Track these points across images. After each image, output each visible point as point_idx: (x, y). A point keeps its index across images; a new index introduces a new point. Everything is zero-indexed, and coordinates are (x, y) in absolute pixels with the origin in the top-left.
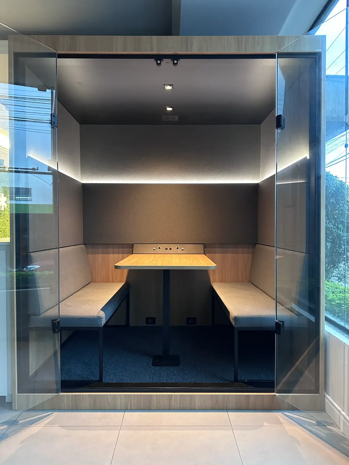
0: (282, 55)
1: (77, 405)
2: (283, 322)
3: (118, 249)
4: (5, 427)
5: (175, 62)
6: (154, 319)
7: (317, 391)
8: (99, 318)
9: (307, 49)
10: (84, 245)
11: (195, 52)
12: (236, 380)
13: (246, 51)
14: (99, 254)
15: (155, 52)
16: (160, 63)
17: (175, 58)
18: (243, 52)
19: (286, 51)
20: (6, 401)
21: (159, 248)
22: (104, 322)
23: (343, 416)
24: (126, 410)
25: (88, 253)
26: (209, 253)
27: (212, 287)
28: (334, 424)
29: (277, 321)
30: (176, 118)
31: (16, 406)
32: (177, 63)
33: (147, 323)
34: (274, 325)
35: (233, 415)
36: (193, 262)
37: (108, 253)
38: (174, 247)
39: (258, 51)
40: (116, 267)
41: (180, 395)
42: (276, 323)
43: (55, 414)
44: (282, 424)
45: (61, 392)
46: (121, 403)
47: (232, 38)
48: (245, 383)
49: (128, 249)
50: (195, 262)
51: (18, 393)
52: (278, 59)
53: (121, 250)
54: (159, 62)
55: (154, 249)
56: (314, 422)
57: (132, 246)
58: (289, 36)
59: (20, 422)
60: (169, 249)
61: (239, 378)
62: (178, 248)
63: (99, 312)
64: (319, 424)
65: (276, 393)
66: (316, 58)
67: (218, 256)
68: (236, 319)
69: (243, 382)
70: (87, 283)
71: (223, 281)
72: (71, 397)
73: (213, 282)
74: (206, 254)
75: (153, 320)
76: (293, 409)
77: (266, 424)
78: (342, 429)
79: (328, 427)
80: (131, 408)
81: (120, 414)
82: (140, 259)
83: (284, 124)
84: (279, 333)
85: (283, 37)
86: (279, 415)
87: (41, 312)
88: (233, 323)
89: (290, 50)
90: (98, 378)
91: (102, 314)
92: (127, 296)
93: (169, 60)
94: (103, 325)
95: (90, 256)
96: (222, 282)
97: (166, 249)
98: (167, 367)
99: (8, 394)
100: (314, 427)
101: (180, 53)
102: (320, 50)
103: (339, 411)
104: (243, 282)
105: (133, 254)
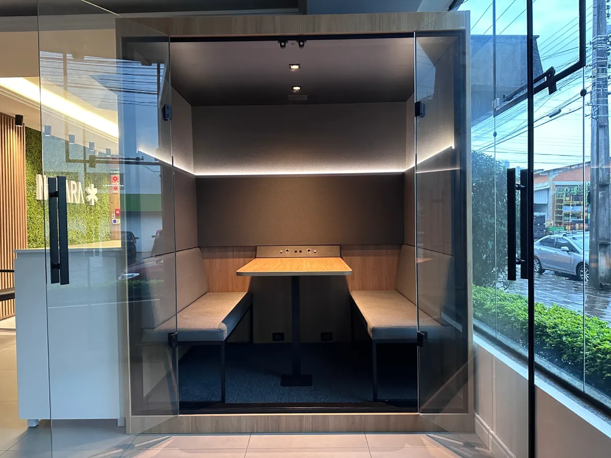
0: (420, 34)
1: (197, 428)
2: (426, 333)
3: (238, 253)
4: (120, 450)
5: (302, 43)
6: (282, 334)
7: (465, 410)
8: (221, 331)
9: (449, 27)
10: (198, 249)
11: (323, 32)
12: (375, 400)
13: (380, 30)
14: (216, 258)
15: (278, 34)
16: (285, 45)
17: (301, 39)
18: (377, 31)
19: (425, 29)
20: (118, 425)
21: (287, 250)
22: (225, 336)
23: (492, 434)
24: (252, 433)
25: (203, 259)
26: (347, 256)
27: (351, 296)
28: (482, 445)
29: (419, 331)
30: (305, 97)
31: (130, 429)
32: (303, 45)
33: (274, 339)
34: (416, 336)
35: (371, 437)
36: (326, 267)
37: (228, 257)
38: (305, 249)
39: (394, 31)
40: (239, 274)
41: (312, 416)
42: (418, 334)
43: (174, 438)
44: (424, 445)
45: (180, 414)
46: (246, 425)
47: (364, 16)
48: (386, 402)
49: (250, 252)
50: (328, 267)
51: (132, 415)
52: (417, 38)
53: (242, 253)
54: (283, 44)
55: (282, 251)
56: (461, 443)
57: (255, 249)
58: (429, 13)
59: (136, 445)
60: (298, 251)
61: (379, 398)
62: (309, 250)
63: (220, 325)
64: (468, 445)
65: (420, 412)
66: (459, 36)
67: (357, 260)
68: (374, 330)
69: (383, 401)
70: (204, 293)
71: (363, 288)
72: (190, 418)
73: (352, 290)
74: (344, 258)
75: (281, 336)
76: (440, 430)
77: (407, 445)
78: (491, 450)
79: (477, 448)
80: (257, 431)
81: (246, 437)
82: (265, 264)
83: (424, 111)
84: (421, 345)
85: (421, 14)
86: (423, 437)
87: (156, 325)
88: (371, 335)
89: (430, 29)
90: (219, 399)
91: (224, 327)
92: (251, 308)
93: (295, 42)
94: (225, 339)
95: (206, 261)
96: (363, 290)
97: (296, 252)
98: (297, 387)
99: (120, 417)
100: (460, 448)
101: (306, 33)
102: (464, 28)
103: (488, 430)
104: (387, 289)
105: (256, 258)
